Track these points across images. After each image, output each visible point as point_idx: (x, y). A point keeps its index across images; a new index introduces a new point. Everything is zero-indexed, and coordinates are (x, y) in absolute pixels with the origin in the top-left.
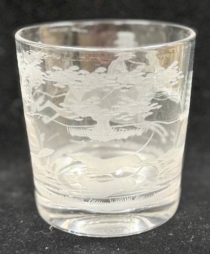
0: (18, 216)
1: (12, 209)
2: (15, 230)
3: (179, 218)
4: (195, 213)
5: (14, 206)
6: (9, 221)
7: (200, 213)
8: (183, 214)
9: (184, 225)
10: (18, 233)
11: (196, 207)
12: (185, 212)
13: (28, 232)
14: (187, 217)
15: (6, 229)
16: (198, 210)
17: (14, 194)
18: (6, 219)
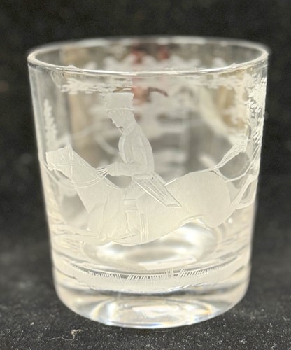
0: (27, 316)
1: (19, 306)
2: (23, 336)
3: (254, 318)
4: (276, 311)
5: (22, 301)
6: (15, 323)
7: (283, 311)
8: (259, 313)
9: (262, 328)
10: (28, 340)
11: (278, 304)
12: (263, 310)
13: (42, 338)
14: (266, 316)
15: (11, 334)
16: (281, 307)
17: (22, 286)
18: (10, 320)
